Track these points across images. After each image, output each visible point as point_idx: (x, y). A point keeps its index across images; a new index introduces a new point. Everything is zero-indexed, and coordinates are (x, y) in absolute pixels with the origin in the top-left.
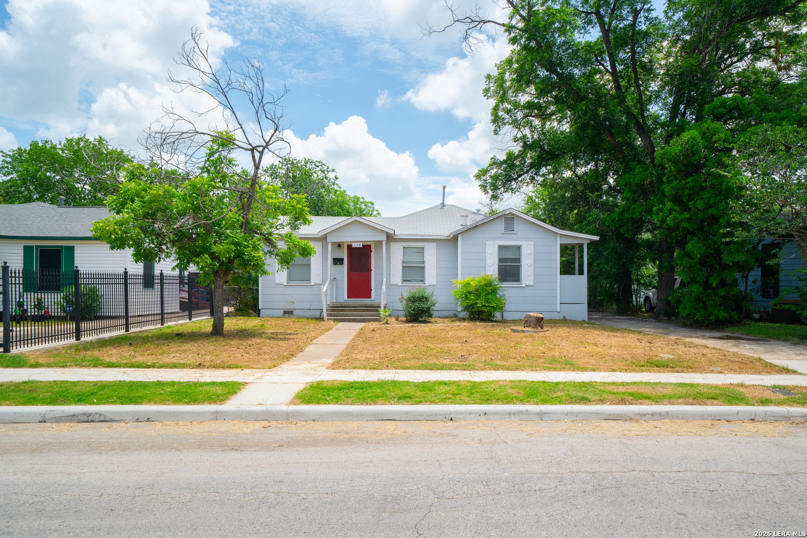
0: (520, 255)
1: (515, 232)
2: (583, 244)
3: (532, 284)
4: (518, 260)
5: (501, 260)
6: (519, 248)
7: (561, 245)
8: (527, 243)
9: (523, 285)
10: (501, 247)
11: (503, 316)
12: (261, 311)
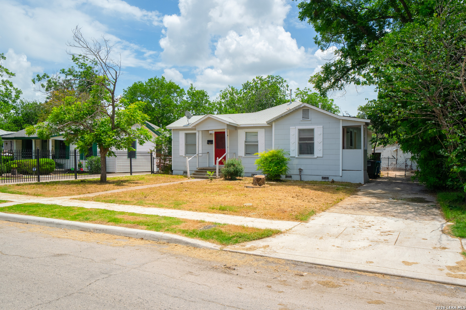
0: (313, 135)
1: (310, 119)
2: (360, 126)
3: (321, 156)
4: (312, 139)
5: (300, 139)
6: (312, 130)
7: (344, 128)
8: (318, 126)
9: (315, 157)
10: (300, 131)
11: (301, 178)
12: (174, 171)
